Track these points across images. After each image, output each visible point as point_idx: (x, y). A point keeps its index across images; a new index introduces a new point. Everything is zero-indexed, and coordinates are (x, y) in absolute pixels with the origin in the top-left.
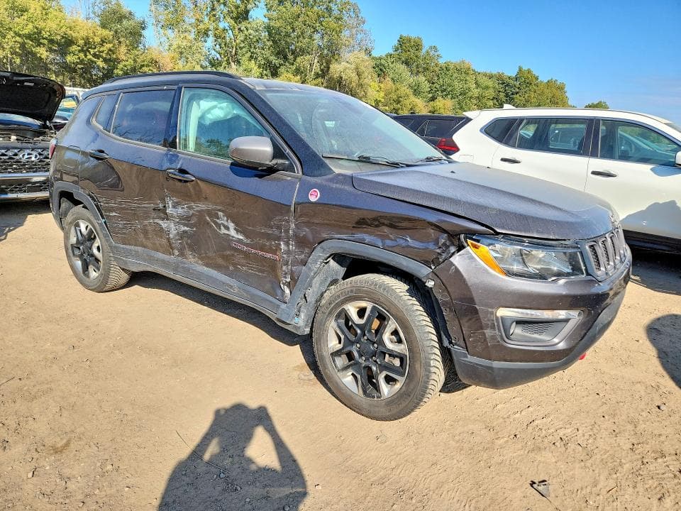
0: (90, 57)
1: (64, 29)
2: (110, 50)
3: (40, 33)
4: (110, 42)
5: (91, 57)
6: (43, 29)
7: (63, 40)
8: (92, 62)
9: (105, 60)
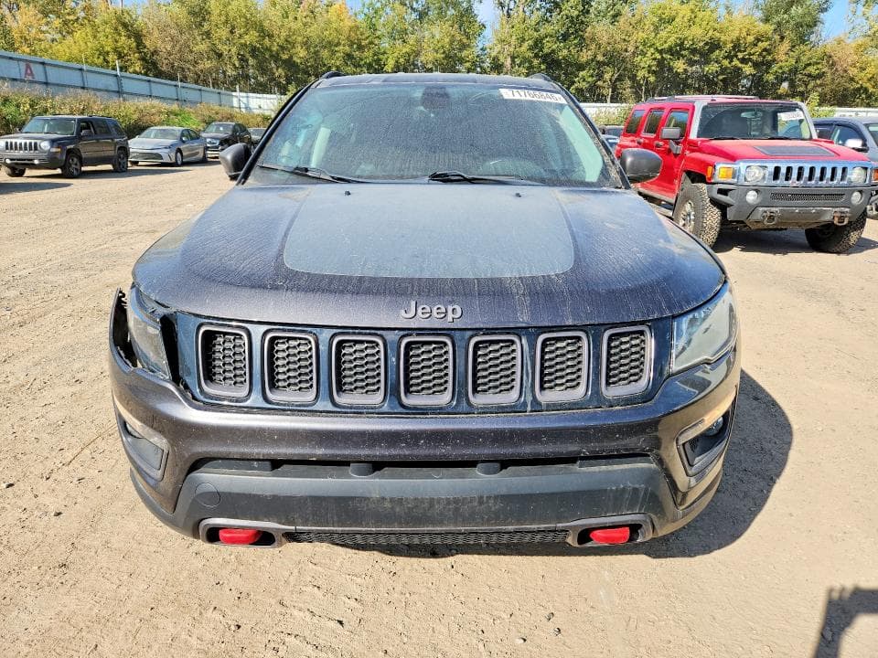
0: (736, 62)
1: (711, 33)
2: (765, 50)
3: (683, 43)
4: (768, 39)
5: (738, 62)
6: (685, 39)
7: (707, 47)
8: (739, 69)
9: (756, 65)
